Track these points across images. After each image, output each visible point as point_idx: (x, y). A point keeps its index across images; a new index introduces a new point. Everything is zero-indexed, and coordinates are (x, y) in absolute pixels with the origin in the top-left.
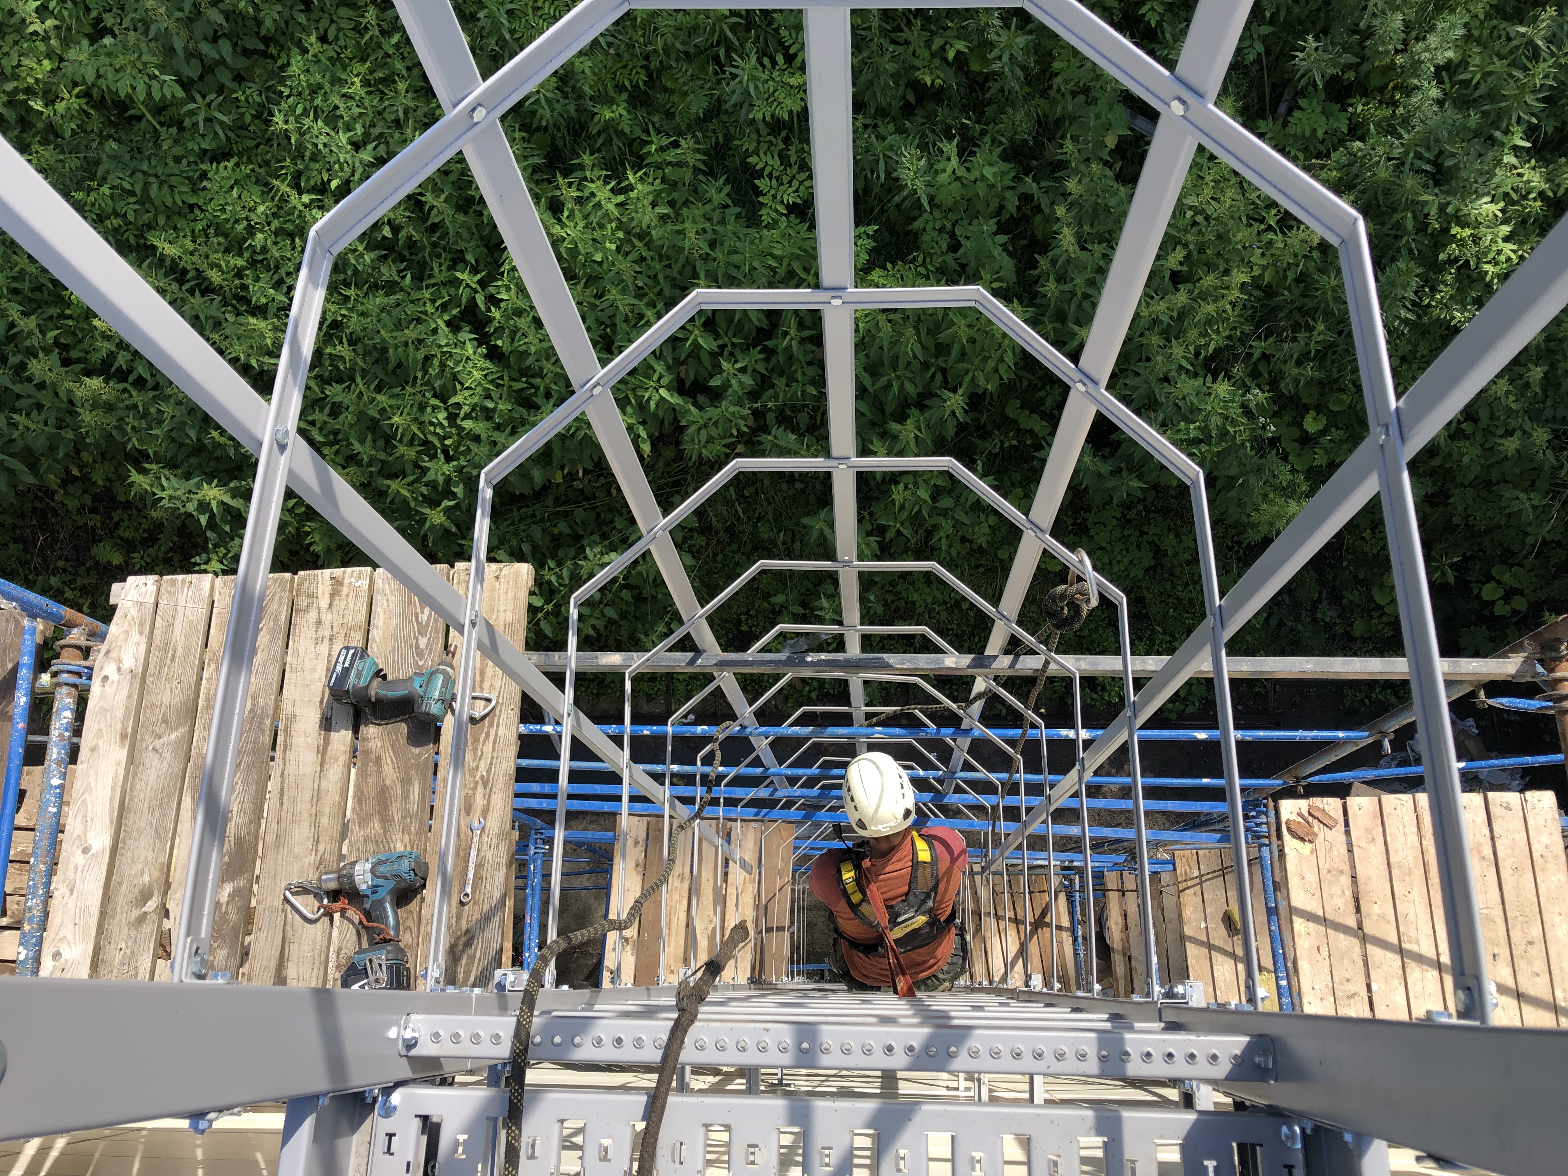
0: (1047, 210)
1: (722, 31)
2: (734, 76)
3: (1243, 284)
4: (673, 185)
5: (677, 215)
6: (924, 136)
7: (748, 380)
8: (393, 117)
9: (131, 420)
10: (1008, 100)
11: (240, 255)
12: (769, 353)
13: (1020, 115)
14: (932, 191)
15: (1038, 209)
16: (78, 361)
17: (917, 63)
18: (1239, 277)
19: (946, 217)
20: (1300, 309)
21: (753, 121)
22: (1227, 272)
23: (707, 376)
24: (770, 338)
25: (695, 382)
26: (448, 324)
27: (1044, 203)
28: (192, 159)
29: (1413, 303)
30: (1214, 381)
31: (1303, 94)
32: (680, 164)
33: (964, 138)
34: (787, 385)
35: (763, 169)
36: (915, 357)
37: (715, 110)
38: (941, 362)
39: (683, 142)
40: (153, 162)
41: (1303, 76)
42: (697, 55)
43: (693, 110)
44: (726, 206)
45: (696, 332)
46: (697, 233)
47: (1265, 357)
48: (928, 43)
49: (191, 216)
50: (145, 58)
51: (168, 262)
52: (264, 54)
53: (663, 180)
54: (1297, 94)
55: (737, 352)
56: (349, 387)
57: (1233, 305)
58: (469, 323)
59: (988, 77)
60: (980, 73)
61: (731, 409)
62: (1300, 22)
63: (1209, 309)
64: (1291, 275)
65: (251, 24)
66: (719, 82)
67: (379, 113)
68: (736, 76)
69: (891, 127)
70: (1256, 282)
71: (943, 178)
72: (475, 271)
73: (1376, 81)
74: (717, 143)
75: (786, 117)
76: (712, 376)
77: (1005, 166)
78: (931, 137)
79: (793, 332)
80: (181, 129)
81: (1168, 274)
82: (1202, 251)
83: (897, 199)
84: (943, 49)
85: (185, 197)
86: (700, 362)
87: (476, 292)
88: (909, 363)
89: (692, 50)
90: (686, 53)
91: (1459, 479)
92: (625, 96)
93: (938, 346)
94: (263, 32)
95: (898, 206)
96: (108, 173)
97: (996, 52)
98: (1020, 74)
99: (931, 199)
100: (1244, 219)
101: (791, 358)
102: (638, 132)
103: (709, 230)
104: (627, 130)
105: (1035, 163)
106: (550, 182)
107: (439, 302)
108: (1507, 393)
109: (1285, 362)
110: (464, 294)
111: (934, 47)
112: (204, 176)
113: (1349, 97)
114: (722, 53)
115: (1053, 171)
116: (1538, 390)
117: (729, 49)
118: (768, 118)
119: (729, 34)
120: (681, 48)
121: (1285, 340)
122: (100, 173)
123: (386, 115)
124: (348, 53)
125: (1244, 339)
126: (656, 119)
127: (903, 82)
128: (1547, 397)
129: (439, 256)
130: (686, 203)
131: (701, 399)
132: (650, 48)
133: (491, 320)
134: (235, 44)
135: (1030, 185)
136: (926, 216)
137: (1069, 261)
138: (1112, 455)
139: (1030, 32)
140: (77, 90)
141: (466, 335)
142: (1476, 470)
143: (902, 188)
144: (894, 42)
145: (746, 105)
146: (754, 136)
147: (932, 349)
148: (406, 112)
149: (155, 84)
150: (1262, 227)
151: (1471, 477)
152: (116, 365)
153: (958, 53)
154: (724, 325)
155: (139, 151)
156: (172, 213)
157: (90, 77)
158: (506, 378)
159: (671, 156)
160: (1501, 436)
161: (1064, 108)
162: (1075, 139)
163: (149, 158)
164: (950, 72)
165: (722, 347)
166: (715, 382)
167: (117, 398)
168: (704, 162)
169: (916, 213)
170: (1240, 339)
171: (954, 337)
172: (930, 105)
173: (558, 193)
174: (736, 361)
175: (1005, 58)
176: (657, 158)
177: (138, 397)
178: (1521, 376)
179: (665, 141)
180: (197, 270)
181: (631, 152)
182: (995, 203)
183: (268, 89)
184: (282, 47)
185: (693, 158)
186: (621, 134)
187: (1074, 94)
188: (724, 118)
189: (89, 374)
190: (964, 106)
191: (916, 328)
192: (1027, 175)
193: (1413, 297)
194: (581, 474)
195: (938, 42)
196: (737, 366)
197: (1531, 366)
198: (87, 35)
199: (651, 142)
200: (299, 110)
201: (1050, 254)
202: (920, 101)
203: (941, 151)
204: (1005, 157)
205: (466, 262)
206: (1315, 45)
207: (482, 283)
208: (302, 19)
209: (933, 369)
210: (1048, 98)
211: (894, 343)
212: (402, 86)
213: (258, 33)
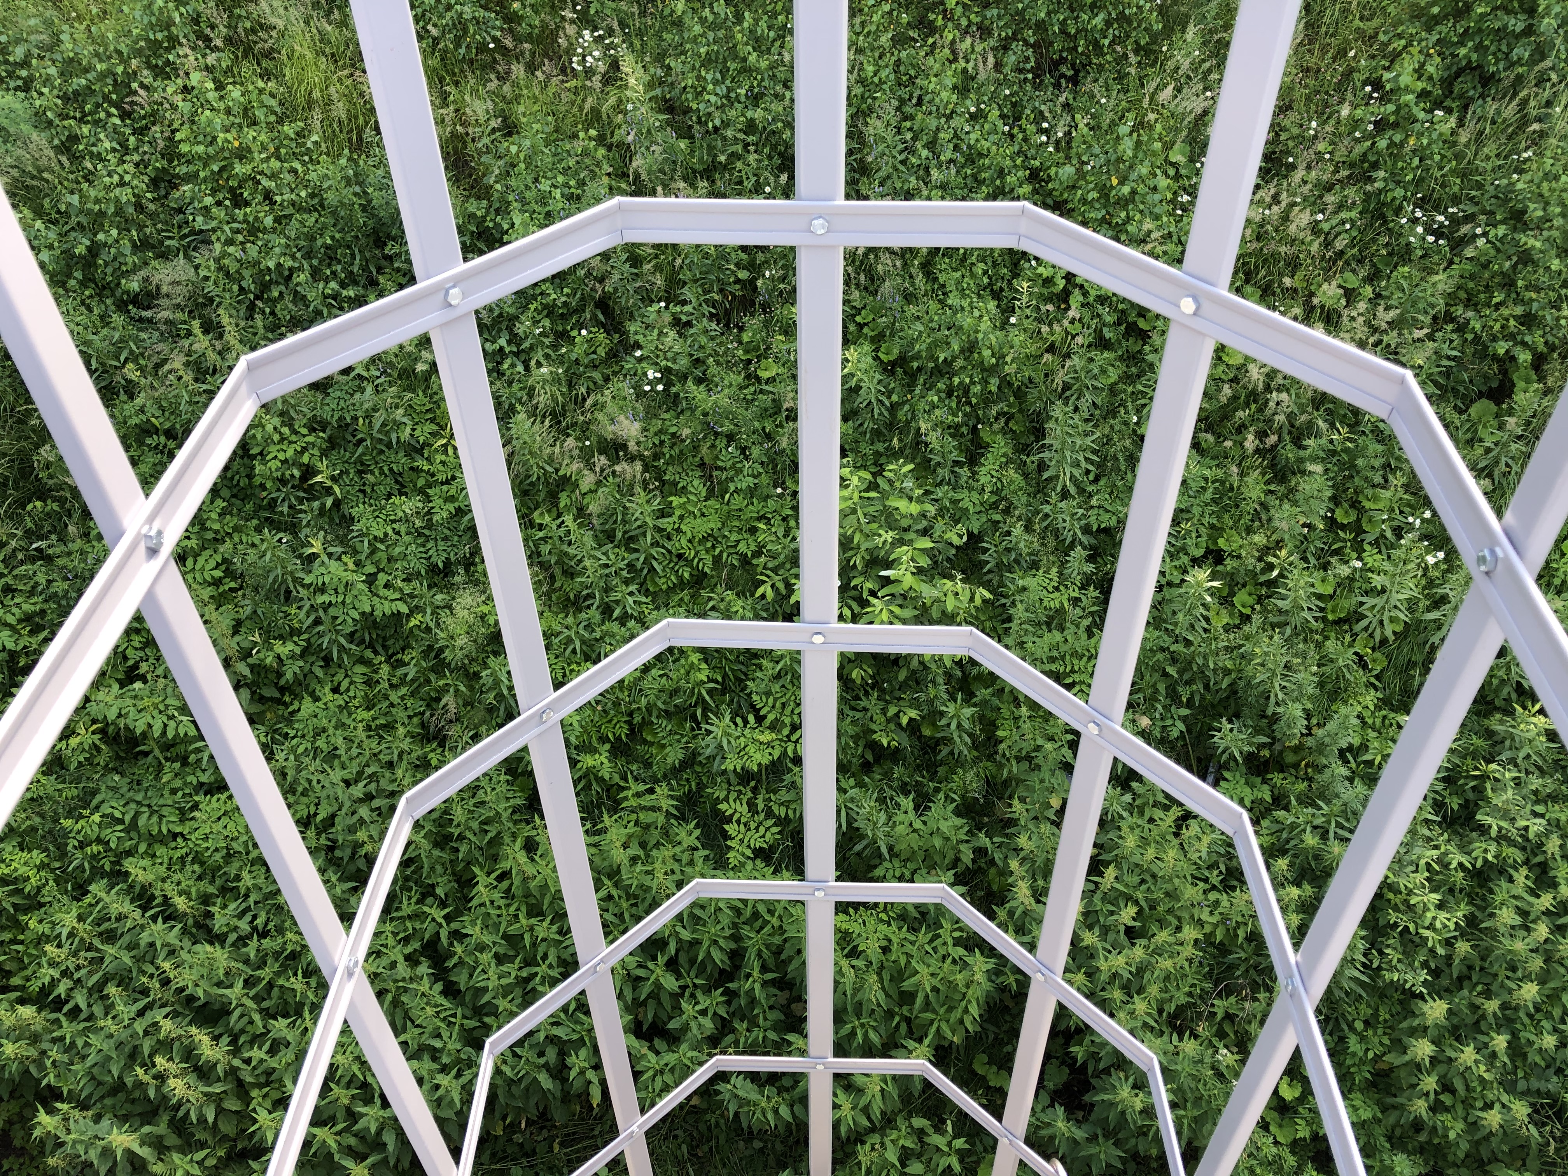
0: (1000, 863)
1: (700, 693)
2: (709, 732)
3: (1196, 941)
4: (647, 827)
5: (648, 856)
6: (882, 790)
7: (708, 1023)
8: (388, 758)
9: (55, 1053)
10: (957, 762)
11: (212, 882)
12: (731, 995)
13: (970, 776)
14: (892, 841)
15: (992, 862)
16: (16, 988)
17: (874, 727)
18: (1190, 933)
19: (905, 866)
20: (1255, 968)
21: (724, 772)
22: (1179, 929)
23: (665, 1018)
24: (732, 980)
25: (653, 1025)
26: (407, 958)
27: (998, 856)
28: (187, 791)
29: (1364, 965)
30: (1181, 1040)
31: (1226, 767)
32: (653, 809)
33: (919, 794)
34: (748, 1030)
35: (732, 815)
36: (879, 1005)
37: (690, 760)
38: (905, 1010)
39: (658, 789)
40: (149, 794)
41: (1224, 752)
42: (676, 713)
43: (670, 761)
44: (695, 849)
45: (659, 971)
46: (666, 874)
47: (1229, 1017)
48: (884, 711)
49: (173, 844)
50: (168, 702)
51: (137, 889)
52: (279, 702)
53: (637, 823)
54: (1220, 767)
55: (699, 995)
56: (294, 1022)
57: (1190, 961)
58: (428, 957)
59: (938, 742)
60: (931, 738)
61: (690, 1054)
62: (1213, 706)
63: (1166, 964)
64: (1241, 933)
65: (272, 676)
66: (695, 737)
67: (375, 755)
68: (711, 732)
69: (852, 782)
70: (1209, 938)
71: (901, 829)
72: (443, 904)
73: (1290, 758)
74: (690, 790)
75: (755, 769)
76: (671, 1018)
77: (959, 821)
78: (889, 792)
79: (756, 973)
80: (185, 762)
81: (1122, 929)
82: (1152, 908)
83: (858, 848)
84: (897, 715)
85: (171, 826)
86: (660, 1003)
87: (441, 926)
88: (873, 1010)
89: (672, 709)
90: (666, 712)
91: (1451, 1158)
92: (607, 746)
93: (902, 993)
94: (282, 682)
95: (859, 854)
96: (103, 802)
97: (944, 722)
98: (968, 739)
99: (891, 849)
100: (1189, 878)
101: (753, 1001)
102: (617, 778)
103: (678, 872)
104: (607, 776)
105: (986, 819)
106: (528, 823)
107: (401, 936)
108: (1476, 1062)
109: (1250, 1022)
110: (429, 929)
111: (890, 714)
112: (196, 807)
113: (1267, 772)
114: (699, 712)
115: (1004, 828)
116: (1506, 1060)
117: (706, 709)
118: (739, 770)
119: (707, 698)
120: (663, 707)
121: (1244, 999)
122: (95, 802)
123: (381, 757)
124: (356, 702)
125: (1204, 996)
126: (634, 767)
127: (862, 743)
128: (1516, 1067)
129: (410, 890)
130: (657, 845)
131: (657, 1042)
132: (634, 706)
133: (452, 954)
134: (253, 693)
135: (983, 840)
136: (887, 864)
137: (1025, 913)
138: (1085, 1119)
139: (975, 705)
140: (95, 727)
141: (424, 969)
142: (1464, 1146)
143: (863, 837)
144: (853, 709)
145: (718, 758)
146: (725, 786)
147: (896, 996)
148: (400, 756)
149: (172, 724)
150: (1207, 886)
151: (1461, 1155)
152: (55, 993)
153: (911, 719)
154: (687, 966)
155: (139, 783)
156: (155, 839)
157: (112, 715)
158: (459, 1015)
159: (647, 800)
160: (1481, 1109)
161: (1010, 771)
162: (1022, 800)
163: (147, 789)
164: (904, 736)
165: (683, 988)
166: (672, 1025)
167: (45, 1029)
168: (676, 807)
169: (876, 861)
170: (1201, 997)
171: (919, 984)
172: (887, 765)
173: (534, 833)
174: (697, 1003)
175: (953, 726)
176: (633, 802)
177: (68, 1029)
178: (1486, 1045)
179: (642, 788)
180: (165, 896)
181: (608, 797)
182: (950, 856)
183: (275, 731)
184: (296, 696)
185: (666, 804)
186: (600, 780)
187: (1019, 759)
188: (698, 769)
189: (22, 1001)
190: (918, 766)
191: (879, 974)
192: (980, 830)
193: (1363, 960)
194: (523, 1125)
195: (892, 710)
196: (698, 1008)
197: (1493, 1034)
198: (118, 680)
199: (629, 788)
200: (301, 750)
201: (1007, 906)
202: (878, 760)
203: (898, 805)
204: (958, 813)
205: (434, 895)
206: (1229, 726)
207: (448, 918)
208: (319, 673)
209: (897, 1019)
210: (995, 761)
211: (856, 990)
212: (401, 731)
213: (276, 684)
